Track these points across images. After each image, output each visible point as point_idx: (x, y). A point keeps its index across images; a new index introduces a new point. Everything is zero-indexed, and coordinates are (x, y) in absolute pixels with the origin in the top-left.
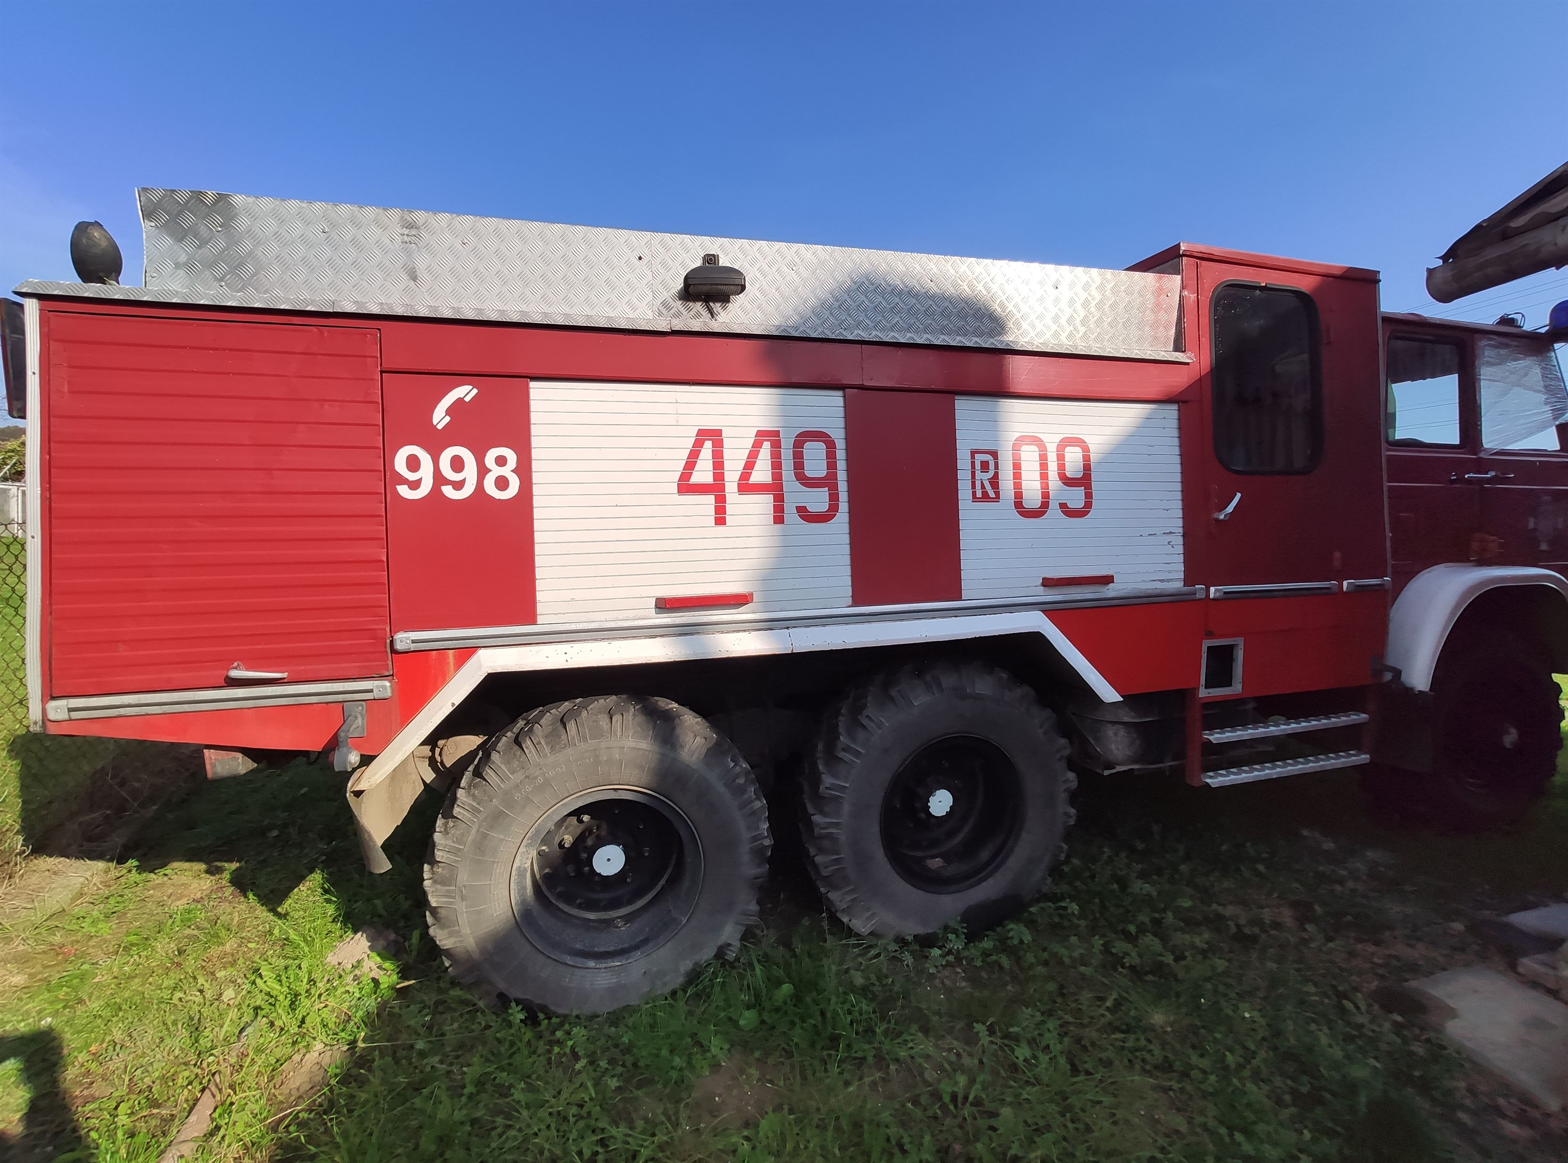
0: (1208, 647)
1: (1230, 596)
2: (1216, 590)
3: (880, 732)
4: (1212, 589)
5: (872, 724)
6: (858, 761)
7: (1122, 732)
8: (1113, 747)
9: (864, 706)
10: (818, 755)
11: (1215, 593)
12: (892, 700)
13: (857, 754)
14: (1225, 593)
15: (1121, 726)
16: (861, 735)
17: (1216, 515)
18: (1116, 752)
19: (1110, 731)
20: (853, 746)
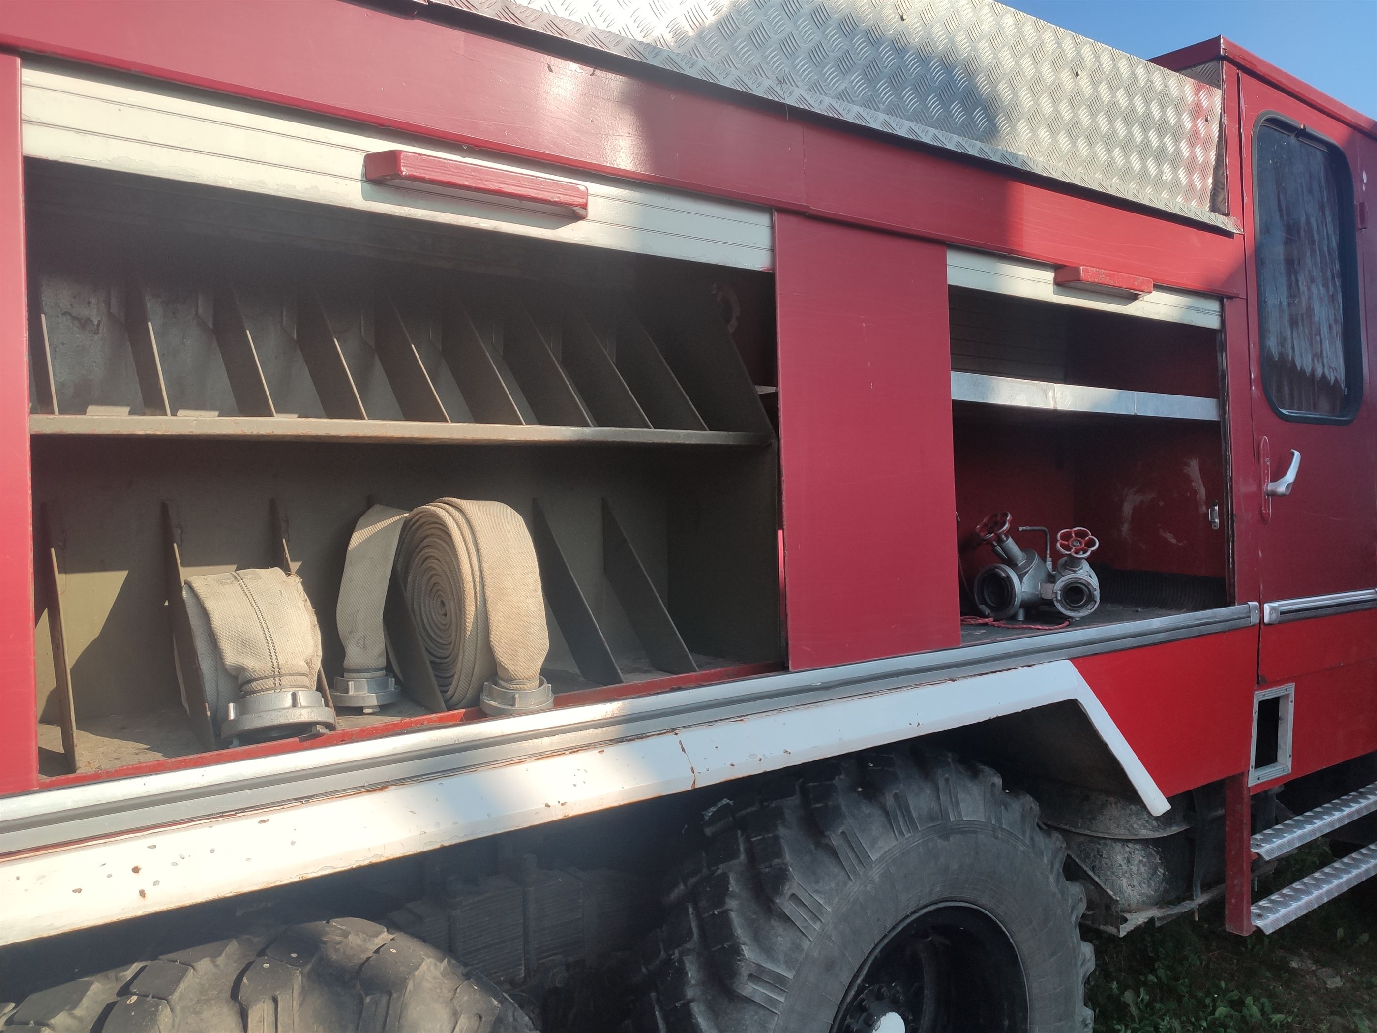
0: (1260, 703)
1: (1289, 616)
2: (1273, 609)
3: (817, 926)
4: (1267, 607)
5: (801, 911)
6: (782, 999)
7: (1139, 856)
8: (1124, 882)
9: (781, 877)
10: (690, 993)
11: (1271, 614)
12: (834, 853)
13: (778, 983)
14: (1282, 613)
15: (1138, 847)
16: (782, 938)
17: (1270, 487)
18: (1129, 890)
19: (1118, 855)
20: (769, 966)
